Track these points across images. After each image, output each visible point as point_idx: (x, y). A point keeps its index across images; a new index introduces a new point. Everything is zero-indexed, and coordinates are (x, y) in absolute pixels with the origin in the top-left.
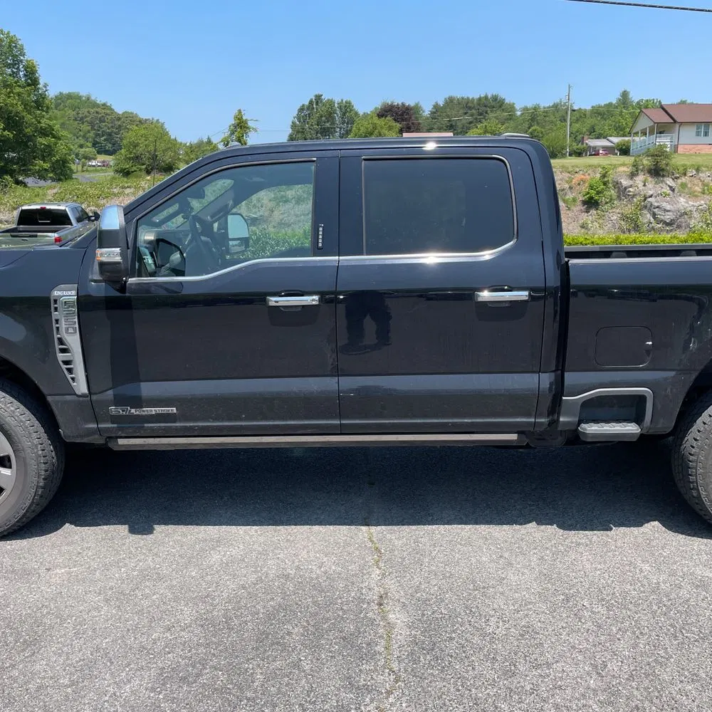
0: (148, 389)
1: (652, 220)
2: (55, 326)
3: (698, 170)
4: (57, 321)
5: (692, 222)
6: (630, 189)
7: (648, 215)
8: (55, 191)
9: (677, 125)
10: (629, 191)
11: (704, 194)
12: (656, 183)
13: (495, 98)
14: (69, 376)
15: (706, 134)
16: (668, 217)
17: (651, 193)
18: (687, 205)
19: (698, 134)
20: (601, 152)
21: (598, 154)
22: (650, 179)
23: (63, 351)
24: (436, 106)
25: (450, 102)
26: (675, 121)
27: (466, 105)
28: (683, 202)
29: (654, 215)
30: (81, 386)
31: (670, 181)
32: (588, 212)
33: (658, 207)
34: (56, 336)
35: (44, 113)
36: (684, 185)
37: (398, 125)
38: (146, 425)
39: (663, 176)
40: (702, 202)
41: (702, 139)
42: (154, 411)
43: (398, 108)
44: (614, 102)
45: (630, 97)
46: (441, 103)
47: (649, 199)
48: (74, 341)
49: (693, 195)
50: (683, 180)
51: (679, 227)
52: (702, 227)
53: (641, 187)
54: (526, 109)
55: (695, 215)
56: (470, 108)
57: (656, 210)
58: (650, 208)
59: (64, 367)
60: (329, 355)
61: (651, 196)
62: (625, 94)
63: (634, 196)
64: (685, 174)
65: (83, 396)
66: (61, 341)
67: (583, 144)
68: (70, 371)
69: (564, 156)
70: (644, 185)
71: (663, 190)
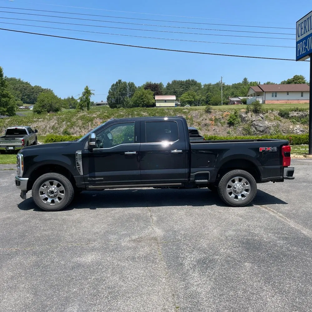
0: (97, 174)
1: (255, 130)
2: (76, 159)
3: (272, 111)
4: (77, 159)
5: (271, 131)
6: (246, 118)
7: (254, 128)
8: (9, 120)
9: (264, 93)
10: (246, 119)
11: (275, 120)
12: (256, 116)
13: (193, 81)
14: (79, 171)
15: (276, 96)
16: (261, 129)
17: (254, 119)
18: (268, 124)
19: (273, 96)
20: (236, 103)
21: (234, 104)
22: (253, 114)
23: (78, 165)
24: (169, 84)
25: (174, 82)
26: (263, 91)
27: (181, 84)
28: (267, 123)
29: (256, 128)
30: (82, 173)
31: (261, 115)
32: (230, 127)
33: (257, 125)
34: (76, 162)
35: (5, 88)
36: (267, 117)
37: (153, 92)
38: (96, 182)
39: (259, 113)
40: (274, 123)
41: (274, 98)
42: (98, 179)
43: (153, 86)
44: (241, 82)
45: (248, 80)
46: (171, 83)
47: (253, 122)
48: (80, 163)
49: (270, 120)
50: (267, 114)
51: (266, 133)
52: (275, 133)
53: (250, 118)
54: (205, 85)
55: (272, 128)
56: (183, 85)
57: (256, 126)
58: (254, 125)
59: (78, 169)
61: (254, 121)
62: (245, 79)
63: (248, 121)
64: (267, 112)
65: (82, 175)
66: (77, 163)
67: (228, 100)
68: (79, 170)
69: (221, 105)
70: (251, 117)
71: (259, 118)
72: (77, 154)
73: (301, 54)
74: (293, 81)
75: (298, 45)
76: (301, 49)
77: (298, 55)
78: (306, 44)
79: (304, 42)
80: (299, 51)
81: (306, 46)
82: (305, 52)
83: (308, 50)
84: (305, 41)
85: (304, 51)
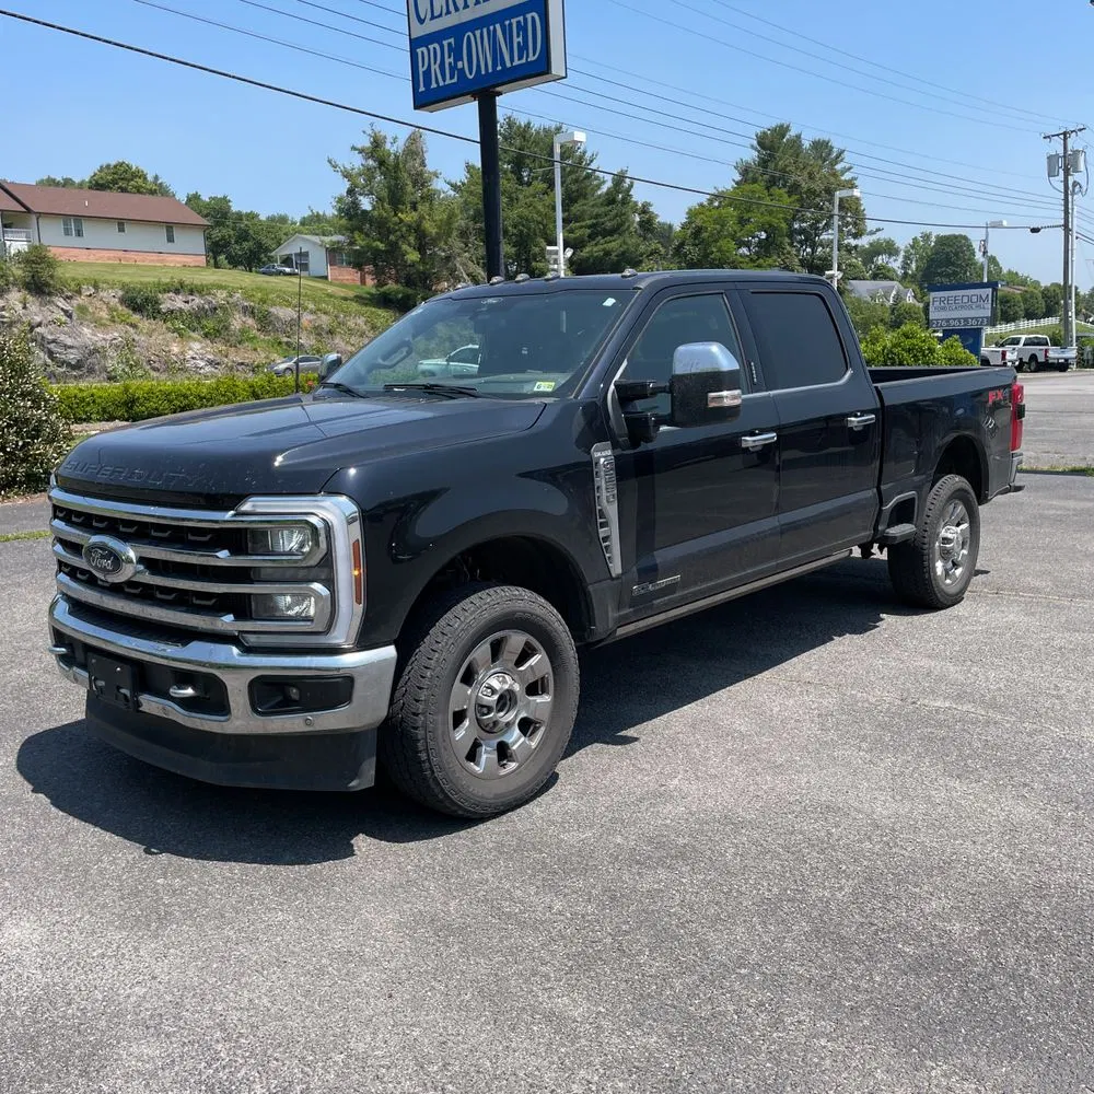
1: (49, 361)
2: (597, 495)
3: (96, 287)
4: (598, 489)
5: (110, 364)
6: (5, 313)
7: (42, 354)
9: (34, 217)
11: (114, 322)
12: (41, 305)
14: (607, 556)
15: (79, 233)
16: (72, 356)
17: (38, 319)
18: (96, 338)
19: (67, 232)
22: (30, 298)
23: (602, 525)
26: (29, 211)
28: (89, 335)
29: (51, 354)
30: (616, 568)
31: (61, 303)
33: (54, 341)
34: (598, 508)
36: (82, 309)
39: (50, 294)
40: (116, 334)
41: (73, 240)
42: (665, 583)
47: (38, 330)
48: (612, 511)
49: (98, 324)
50: (78, 301)
51: (91, 371)
52: (123, 370)
53: (21, 312)
55: (111, 352)
57: (52, 346)
58: (43, 343)
59: (603, 545)
60: (775, 493)
61: (39, 325)
63: (11, 324)
64: (79, 292)
65: (618, 578)
66: (601, 514)
68: (608, 548)
70: (25, 308)
71: (55, 316)
72: (596, 464)
73: (434, 85)
74: (114, 182)
75: (419, 51)
76: (435, 68)
77: (422, 89)
78: (456, 52)
79: (449, 44)
80: (427, 73)
81: (458, 57)
82: (455, 80)
83: (471, 77)
84: (452, 40)
85: (452, 78)
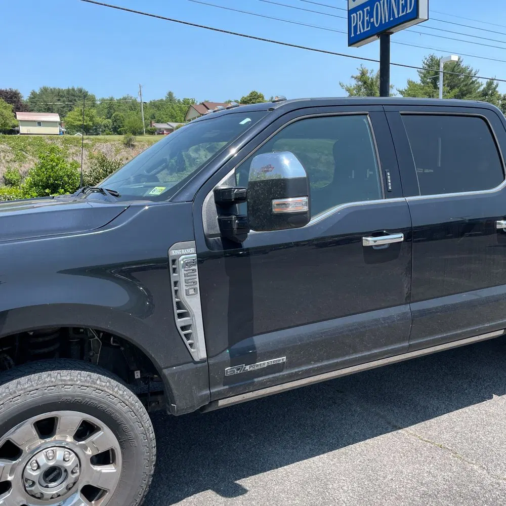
2: (173, 288)
4: (176, 283)
10: (197, 161)
13: (80, 91)
14: (188, 342)
20: (165, 132)
21: (163, 134)
23: (181, 316)
24: (33, 93)
25: (45, 91)
27: (59, 94)
30: (200, 352)
32: (171, 175)
34: (175, 300)
37: (12, 106)
38: (256, 380)
42: (265, 363)
43: (7, 93)
44: (164, 99)
45: (174, 96)
46: (38, 91)
48: (194, 303)
54: (103, 100)
56: (62, 96)
59: (182, 333)
60: (406, 286)
62: (170, 94)
65: (202, 361)
66: (180, 305)
67: (151, 126)
68: (188, 336)
69: (141, 134)
72: (174, 261)
73: (359, 33)
75: (352, 16)
76: (360, 23)
77: (353, 35)
78: (370, 14)
79: (367, 10)
80: (356, 27)
81: (371, 16)
82: (369, 28)
83: (377, 26)
84: (369, 8)
85: (367, 27)
